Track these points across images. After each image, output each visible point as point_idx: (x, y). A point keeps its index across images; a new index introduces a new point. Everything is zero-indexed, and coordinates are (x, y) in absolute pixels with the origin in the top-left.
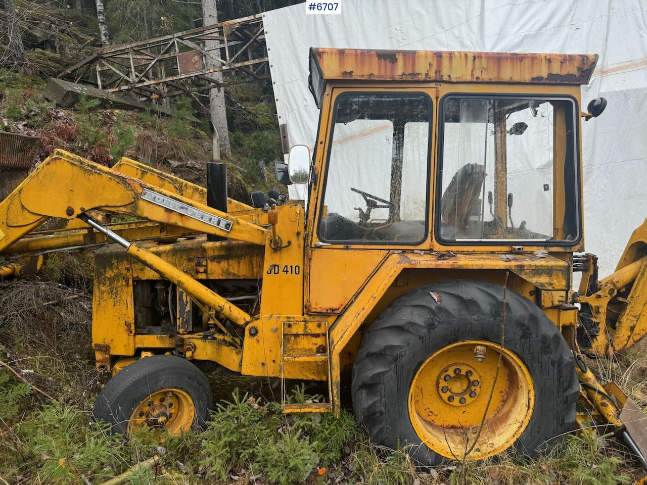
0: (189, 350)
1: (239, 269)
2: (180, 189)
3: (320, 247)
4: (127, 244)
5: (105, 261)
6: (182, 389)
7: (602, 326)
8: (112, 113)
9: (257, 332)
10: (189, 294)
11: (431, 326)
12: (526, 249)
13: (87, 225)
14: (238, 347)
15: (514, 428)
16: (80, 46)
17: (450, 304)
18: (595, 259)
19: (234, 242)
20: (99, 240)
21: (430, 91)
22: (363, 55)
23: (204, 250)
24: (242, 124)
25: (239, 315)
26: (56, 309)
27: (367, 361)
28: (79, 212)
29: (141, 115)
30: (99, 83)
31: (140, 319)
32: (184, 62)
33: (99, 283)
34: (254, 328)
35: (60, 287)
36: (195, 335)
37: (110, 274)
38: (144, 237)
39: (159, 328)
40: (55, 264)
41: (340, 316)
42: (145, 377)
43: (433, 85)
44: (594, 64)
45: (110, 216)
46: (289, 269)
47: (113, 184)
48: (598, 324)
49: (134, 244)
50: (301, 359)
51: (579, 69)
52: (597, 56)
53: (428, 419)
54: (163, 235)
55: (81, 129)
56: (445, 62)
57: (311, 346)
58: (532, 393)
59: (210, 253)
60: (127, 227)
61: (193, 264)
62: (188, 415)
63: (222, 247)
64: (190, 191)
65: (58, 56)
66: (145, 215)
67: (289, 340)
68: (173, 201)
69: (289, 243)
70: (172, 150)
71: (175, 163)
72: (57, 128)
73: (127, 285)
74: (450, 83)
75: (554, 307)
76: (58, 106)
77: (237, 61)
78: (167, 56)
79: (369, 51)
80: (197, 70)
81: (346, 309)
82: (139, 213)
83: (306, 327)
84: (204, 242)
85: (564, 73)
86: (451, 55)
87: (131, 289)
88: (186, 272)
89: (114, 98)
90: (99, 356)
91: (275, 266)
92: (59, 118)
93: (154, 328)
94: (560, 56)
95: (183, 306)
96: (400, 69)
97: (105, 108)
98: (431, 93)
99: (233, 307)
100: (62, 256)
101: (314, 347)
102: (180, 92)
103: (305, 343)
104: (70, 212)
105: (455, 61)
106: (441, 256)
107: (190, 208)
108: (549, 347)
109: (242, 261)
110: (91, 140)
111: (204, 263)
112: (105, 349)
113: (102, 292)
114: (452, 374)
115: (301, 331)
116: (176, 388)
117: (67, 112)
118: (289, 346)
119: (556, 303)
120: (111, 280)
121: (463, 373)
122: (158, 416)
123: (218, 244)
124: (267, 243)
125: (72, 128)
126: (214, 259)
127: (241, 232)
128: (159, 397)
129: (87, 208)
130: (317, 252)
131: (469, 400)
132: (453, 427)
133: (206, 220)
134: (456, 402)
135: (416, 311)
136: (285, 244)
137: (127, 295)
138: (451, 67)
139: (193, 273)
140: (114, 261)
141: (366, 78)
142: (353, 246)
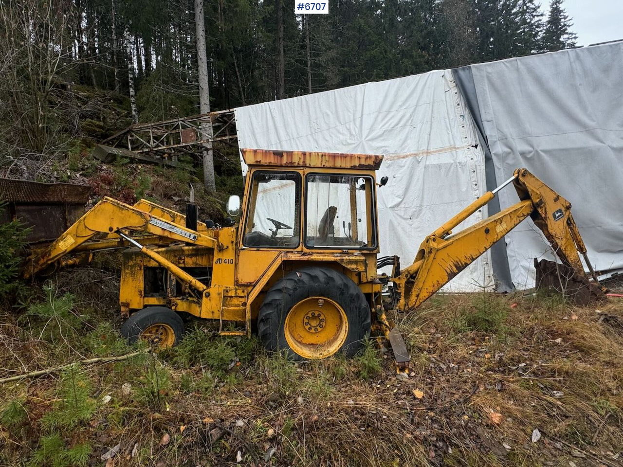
0: (173, 305)
1: (202, 262)
2: (173, 218)
3: (244, 249)
4: (141, 247)
5: (129, 256)
6: (168, 324)
7: (403, 294)
8: (137, 167)
9: (209, 295)
10: (174, 274)
11: (295, 289)
12: (350, 251)
13: (119, 237)
14: (199, 304)
15: (340, 342)
16: (117, 117)
17: (305, 278)
18: (398, 259)
19: (200, 247)
20: (126, 245)
21: (301, 171)
22: (266, 153)
23: (183, 251)
24: (227, 170)
25: (200, 286)
26: (99, 284)
27: (264, 308)
28: (116, 230)
29: (156, 168)
30: (130, 147)
31: (147, 289)
32: (185, 136)
33: (125, 268)
34: (208, 292)
35: (101, 272)
36: (178, 298)
37: (131, 263)
38: (150, 243)
39: (157, 294)
40: (99, 259)
41: (254, 286)
42: (148, 316)
43: (302, 168)
44: (381, 160)
45: (132, 232)
46: (227, 261)
47: (135, 215)
48: (400, 293)
49: (145, 247)
50: (232, 308)
51: (374, 162)
52: (383, 156)
53: (299, 340)
54: (161, 243)
55: (117, 177)
56: (308, 157)
57: (238, 303)
58: (347, 323)
59: (187, 253)
60: (142, 238)
61: (177, 258)
62: (171, 339)
63: (193, 249)
64: (179, 218)
65: (102, 124)
66: (151, 232)
67: (227, 300)
68: (166, 225)
69: (228, 247)
70: (175, 190)
71: (176, 199)
72: (101, 177)
73: (141, 269)
74: (310, 167)
75: (368, 282)
76: (103, 162)
77: (217, 137)
78: (174, 132)
79: (269, 151)
80: (193, 141)
81: (257, 282)
82: (148, 230)
83: (236, 293)
84: (184, 246)
85: (367, 164)
86: (310, 154)
87: (142, 272)
88: (173, 263)
89: (139, 157)
90: (123, 309)
91: (220, 259)
92: (103, 170)
93: (154, 294)
94: (365, 155)
95: (171, 282)
96: (285, 160)
97: (133, 163)
98: (301, 172)
99: (197, 281)
100: (103, 255)
101: (241, 303)
102: (182, 153)
103: (235, 301)
104: (111, 229)
105: (313, 157)
106: (304, 254)
107: (175, 228)
108: (354, 300)
109: (204, 257)
110: (122, 185)
111: (183, 258)
112: (127, 305)
113: (126, 273)
114: (311, 316)
115: (233, 295)
116: (165, 323)
117: (108, 166)
118: (227, 302)
119: (369, 280)
120: (132, 267)
121: (316, 315)
122: (155, 339)
123: (191, 247)
124: (215, 247)
125: (111, 177)
126: (188, 256)
127: (202, 241)
128: (155, 329)
129: (120, 228)
130: (242, 252)
131: (320, 329)
132: (312, 344)
133: (183, 234)
134: (313, 330)
135: (289, 282)
136: (225, 247)
137: (141, 276)
138: (310, 160)
139: (177, 264)
140: (134, 256)
141: (268, 164)
142: (261, 249)
